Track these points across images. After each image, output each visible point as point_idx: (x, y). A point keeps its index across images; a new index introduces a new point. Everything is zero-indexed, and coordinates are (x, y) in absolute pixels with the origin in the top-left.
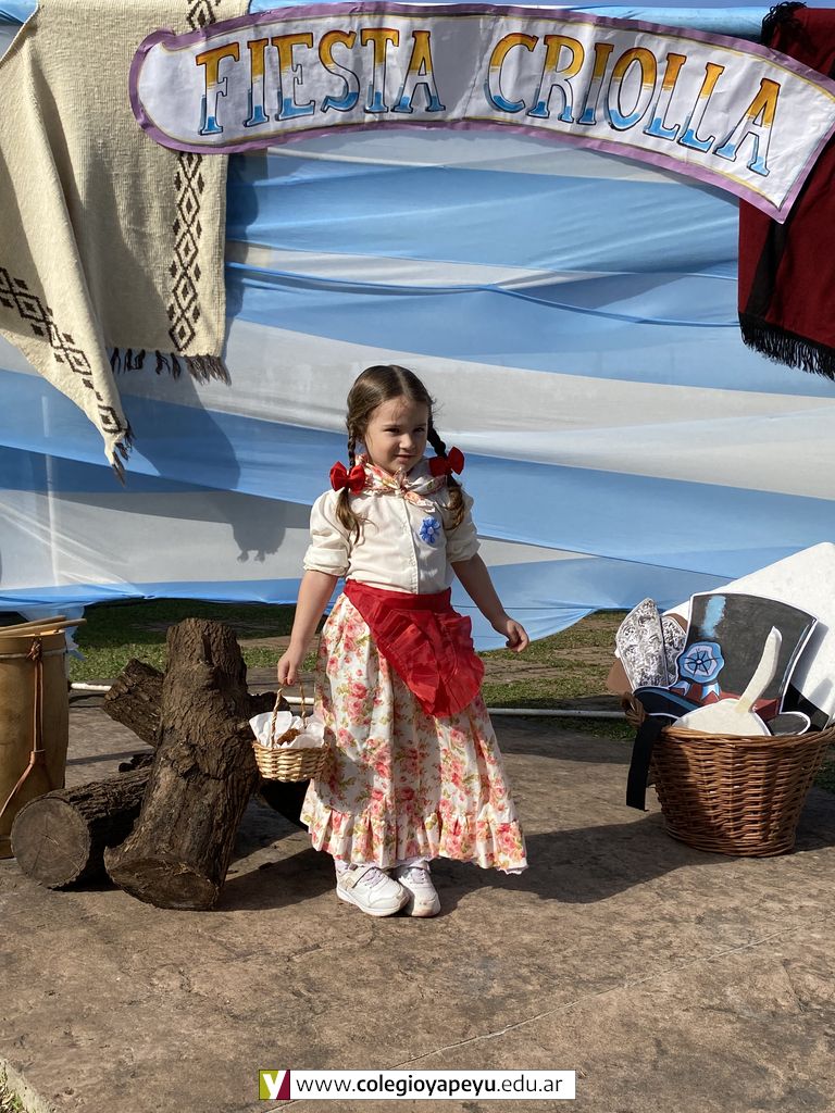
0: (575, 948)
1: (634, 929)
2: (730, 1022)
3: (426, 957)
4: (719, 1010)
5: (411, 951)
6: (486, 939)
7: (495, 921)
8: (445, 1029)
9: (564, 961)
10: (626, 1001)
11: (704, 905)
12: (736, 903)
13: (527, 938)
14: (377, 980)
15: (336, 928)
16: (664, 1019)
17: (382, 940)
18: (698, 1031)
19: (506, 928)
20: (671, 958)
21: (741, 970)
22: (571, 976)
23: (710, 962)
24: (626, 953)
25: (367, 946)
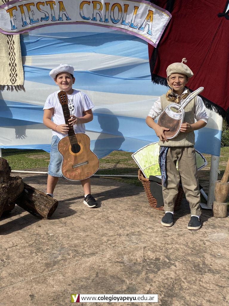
0: (88, 244)
1: (108, 238)
2: (121, 266)
3: (45, 248)
4: (120, 262)
5: (42, 246)
6: (65, 242)
7: (71, 237)
8: (38, 270)
9: (83, 249)
10: (94, 261)
11: (130, 231)
12: (140, 230)
13: (76, 242)
14: (27, 256)
15: (25, 240)
16: (102, 266)
17: (36, 243)
18: (110, 269)
19: (72, 238)
20: (114, 247)
21: (131, 250)
22: (83, 253)
23: (124, 248)
24: (102, 246)
25: (30, 245)
